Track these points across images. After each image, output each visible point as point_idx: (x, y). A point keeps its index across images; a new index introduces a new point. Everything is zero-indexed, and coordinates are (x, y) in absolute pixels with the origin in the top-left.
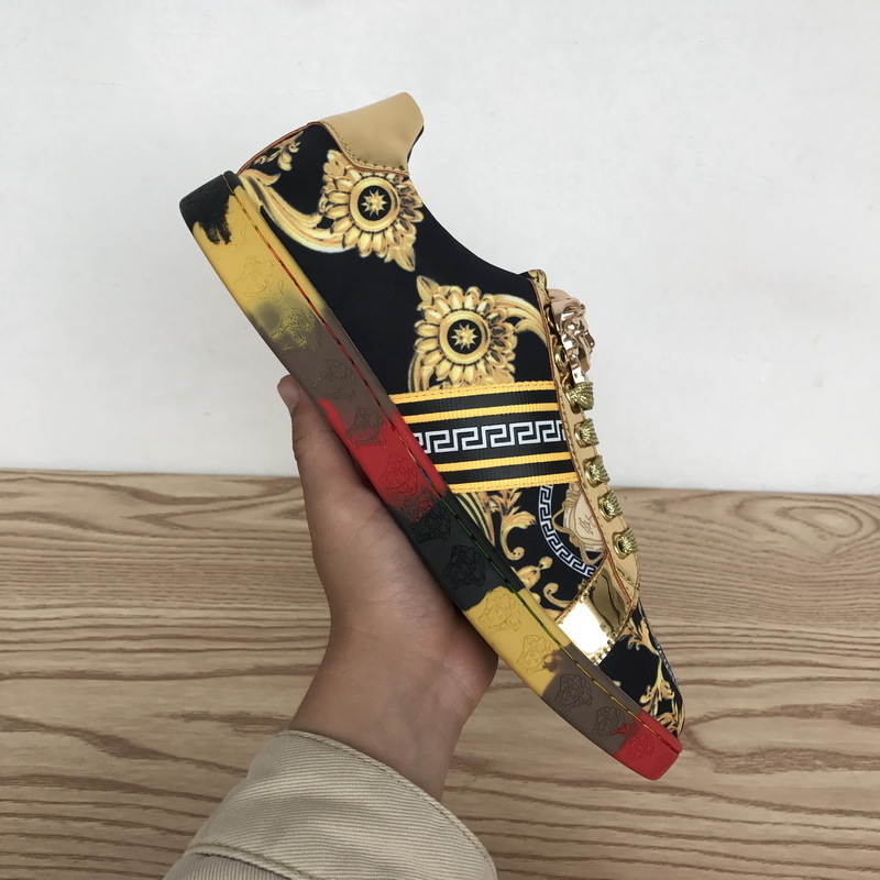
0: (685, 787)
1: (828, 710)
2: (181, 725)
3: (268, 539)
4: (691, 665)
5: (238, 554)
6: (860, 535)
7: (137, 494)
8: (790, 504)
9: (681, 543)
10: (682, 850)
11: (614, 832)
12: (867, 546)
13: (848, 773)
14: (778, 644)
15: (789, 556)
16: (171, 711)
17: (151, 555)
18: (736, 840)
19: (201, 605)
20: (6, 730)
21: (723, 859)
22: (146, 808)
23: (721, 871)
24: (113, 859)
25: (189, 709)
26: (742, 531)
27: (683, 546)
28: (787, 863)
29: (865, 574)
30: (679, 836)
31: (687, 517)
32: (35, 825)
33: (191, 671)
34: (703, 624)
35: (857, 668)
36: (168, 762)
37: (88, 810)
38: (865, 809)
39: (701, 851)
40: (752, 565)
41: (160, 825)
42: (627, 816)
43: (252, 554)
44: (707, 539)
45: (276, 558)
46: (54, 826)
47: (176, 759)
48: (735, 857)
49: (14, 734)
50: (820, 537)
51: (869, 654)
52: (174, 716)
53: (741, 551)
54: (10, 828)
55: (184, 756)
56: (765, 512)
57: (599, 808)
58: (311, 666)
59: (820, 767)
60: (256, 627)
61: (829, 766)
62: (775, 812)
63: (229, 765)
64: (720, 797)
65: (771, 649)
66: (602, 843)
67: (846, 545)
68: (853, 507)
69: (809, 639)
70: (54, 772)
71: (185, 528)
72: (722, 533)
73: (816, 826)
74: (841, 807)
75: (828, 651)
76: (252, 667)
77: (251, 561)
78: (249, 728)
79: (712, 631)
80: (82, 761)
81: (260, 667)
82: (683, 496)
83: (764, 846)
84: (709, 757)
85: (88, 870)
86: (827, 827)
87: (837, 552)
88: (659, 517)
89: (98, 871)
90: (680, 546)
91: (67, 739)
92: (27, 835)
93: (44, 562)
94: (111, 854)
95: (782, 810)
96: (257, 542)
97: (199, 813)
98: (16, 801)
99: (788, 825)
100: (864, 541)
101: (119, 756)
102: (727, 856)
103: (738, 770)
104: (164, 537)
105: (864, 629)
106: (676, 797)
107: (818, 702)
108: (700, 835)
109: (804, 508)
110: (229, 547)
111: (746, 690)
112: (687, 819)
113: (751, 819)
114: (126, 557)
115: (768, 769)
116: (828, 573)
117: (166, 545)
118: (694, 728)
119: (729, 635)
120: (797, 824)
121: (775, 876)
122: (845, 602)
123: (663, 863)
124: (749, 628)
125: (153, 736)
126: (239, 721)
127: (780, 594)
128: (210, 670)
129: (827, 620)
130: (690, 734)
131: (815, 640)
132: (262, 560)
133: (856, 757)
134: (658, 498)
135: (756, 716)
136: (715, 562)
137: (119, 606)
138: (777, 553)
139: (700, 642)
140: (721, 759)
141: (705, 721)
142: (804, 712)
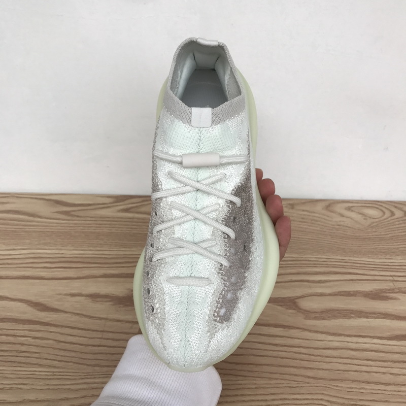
0: (291, 325)
1: (360, 293)
2: (69, 298)
3: (114, 221)
4: (298, 274)
5: (100, 227)
6: (385, 217)
7: (58, 202)
8: (352, 205)
9: (300, 222)
10: (286, 352)
11: (256, 344)
12: (387, 223)
13: (365, 320)
14: (340, 265)
15: (350, 227)
16: (65, 292)
17: (62, 228)
18: (311, 348)
19: (83, 249)
21: (304, 355)
22: (51, 332)
23: (303, 360)
24: (36, 353)
25: (73, 292)
26: (328, 216)
27: (300, 223)
28: (332, 357)
29: (384, 235)
30: (285, 346)
31: (303, 211)
32: (4, 338)
33: (76, 276)
34: (305, 256)
35: (375, 275)
36: (62, 313)
37: (27, 333)
38: (371, 335)
39: (294, 352)
40: (331, 231)
41: (57, 339)
42: (263, 337)
43: (106, 227)
44: (312, 220)
45: (117, 229)
46: (11, 339)
47: (66, 312)
48: (310, 355)
50: (364, 219)
51: (382, 269)
52: (66, 295)
53: (326, 225)
55: (71, 311)
56: (339, 208)
58: (129, 274)
59: (353, 317)
60: (106, 258)
61: (358, 317)
62: (330, 336)
63: (88, 315)
64: (306, 330)
65: (336, 267)
66: (250, 348)
67: (376, 222)
68: (381, 206)
69: (354, 263)
70: (14, 317)
71: (78, 216)
72: (319, 217)
73: (348, 342)
74: (360, 334)
75: (363, 268)
76: (102, 274)
77: (106, 230)
78: (98, 299)
79: (310, 259)
80: (25, 313)
81: (106, 274)
82: (302, 201)
83: (324, 351)
84: (303, 313)
85: (24, 357)
86: (353, 342)
87: (372, 225)
88: (291, 211)
89: (29, 357)
90: (298, 223)
91: (19, 304)
93: (15, 231)
94: (34, 351)
95: (334, 335)
96: (109, 222)
97: (74, 334)
99: (335, 342)
100: (385, 221)
101: (41, 311)
102: (306, 354)
103: (316, 318)
104: (68, 220)
105: (380, 259)
106: (286, 330)
107: (355, 289)
108: (294, 345)
109: (358, 206)
110: (97, 224)
111: (322, 284)
112: (289, 339)
113: (319, 339)
114: (51, 229)
115: (329, 318)
116: (367, 235)
117: (69, 224)
118: (297, 301)
119: (317, 261)
120: (339, 341)
121: (327, 362)
122: (372, 247)
123: (277, 357)
124: (327, 258)
125: (57, 303)
126: (94, 297)
127: (343, 243)
128: (84, 276)
129: (364, 255)
130: (295, 303)
131: (357, 263)
132: (111, 230)
133: (370, 313)
134: (291, 202)
135: (326, 295)
136: (314, 230)
137: (46, 249)
138: (344, 226)
139: (303, 264)
140: (308, 314)
141: (302, 298)
142: (348, 294)
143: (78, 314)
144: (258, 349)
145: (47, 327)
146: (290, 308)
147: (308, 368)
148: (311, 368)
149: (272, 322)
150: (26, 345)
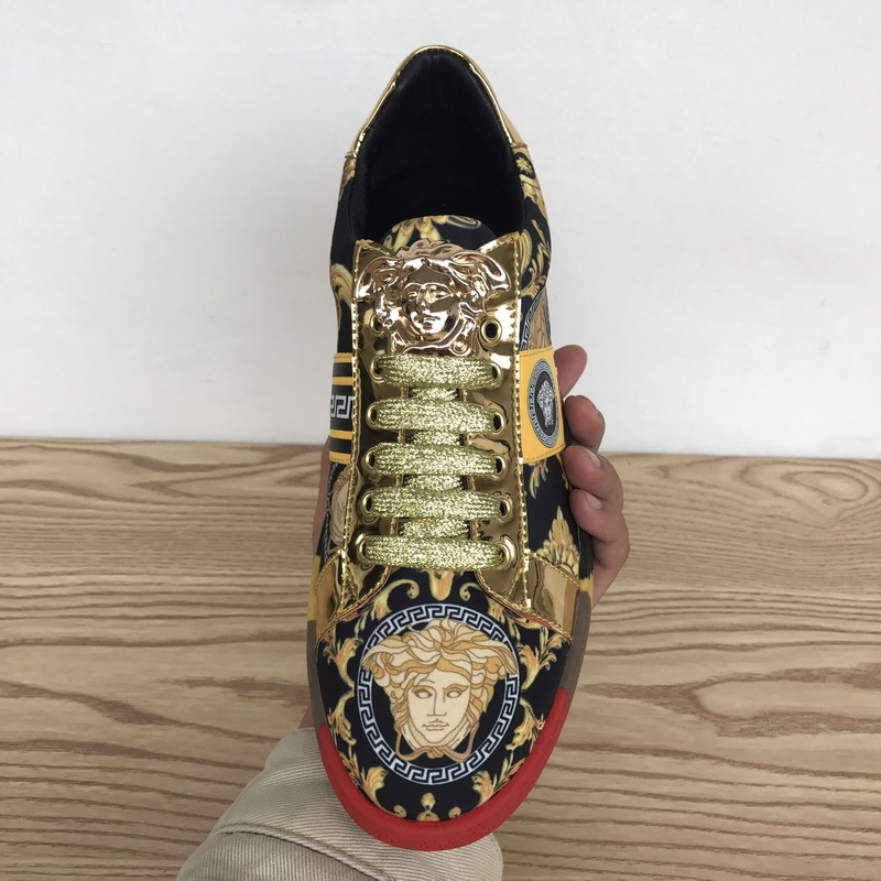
0: (688, 750)
1: (833, 673)
2: (186, 691)
3: (271, 506)
4: (695, 629)
5: (241, 521)
6: (866, 499)
7: (140, 462)
8: (796, 469)
9: (686, 508)
10: (685, 812)
12: (873, 511)
13: (851, 736)
14: (782, 609)
15: (796, 522)
16: (175, 677)
17: (155, 523)
18: (738, 803)
19: (205, 572)
20: (11, 695)
21: (726, 821)
22: (152, 772)
23: (724, 832)
24: (120, 822)
25: (193, 675)
26: (746, 496)
27: (687, 511)
28: (789, 824)
29: (870, 539)
30: (682, 799)
31: (691, 482)
32: (43, 789)
33: (195, 638)
34: (706, 589)
35: (861, 632)
36: (173, 727)
37: (95, 775)
38: (867, 772)
39: (705, 814)
40: (756, 530)
41: (166, 788)
42: (631, 779)
43: (255, 521)
44: (713, 504)
45: (280, 525)
46: (61, 790)
47: (182, 724)
48: (738, 819)
49: (20, 699)
50: (825, 501)
52: (178, 682)
53: (746, 516)
54: (17, 793)
55: (190, 721)
56: (769, 477)
57: (602, 772)
59: (823, 730)
60: (261, 594)
61: (835, 729)
62: (778, 775)
63: (233, 730)
64: (723, 760)
65: (775, 614)
66: (605, 806)
67: (851, 509)
68: (858, 471)
69: (813, 604)
70: (61, 737)
71: (187, 495)
72: (727, 498)
73: (819, 788)
74: (844, 770)
75: (832, 615)
76: (255, 633)
77: (255, 528)
78: (253, 693)
79: (717, 596)
80: (87, 726)
81: (264, 633)
82: (689, 460)
83: (767, 808)
84: (713, 721)
85: (95, 833)
86: (831, 789)
87: (842, 517)
88: (664, 482)
89: (105, 833)
90: (683, 511)
91: (71, 705)
92: (34, 799)
93: (46, 530)
94: (118, 818)
95: (786, 772)
96: (260, 509)
97: (205, 777)
98: (21, 766)
99: (791, 787)
100: (870, 506)
101: (124, 722)
102: (729, 817)
103: (742, 733)
104: (167, 504)
105: (868, 593)
106: (679, 760)
107: (821, 666)
108: (703, 797)
109: (809, 473)
110: (232, 513)
111: (750, 654)
112: (690, 782)
113: (755, 782)
114: (128, 525)
115: (772, 733)
116: (833, 538)
117: (171, 513)
118: (697, 692)
119: (732, 600)
120: (800, 786)
121: (777, 837)
122: (849, 567)
123: (667, 825)
124: (752, 594)
125: (157, 702)
126: (243, 686)
127: (784, 558)
128: (214, 636)
129: (832, 584)
130: (693, 698)
131: (819, 604)
132: (266, 527)
133: (860, 720)
134: (663, 462)
135: (759, 680)
136: (718, 527)
137: (123, 574)
138: (782, 518)
139: (704, 607)
140: (724, 723)
141: (709, 685)
142: (809, 676)
143: (208, 729)
144: (623, 807)
145: (140, 760)
146: (685, 711)
147: (738, 850)
148: (744, 851)
149: (646, 743)
150: (95, 803)
